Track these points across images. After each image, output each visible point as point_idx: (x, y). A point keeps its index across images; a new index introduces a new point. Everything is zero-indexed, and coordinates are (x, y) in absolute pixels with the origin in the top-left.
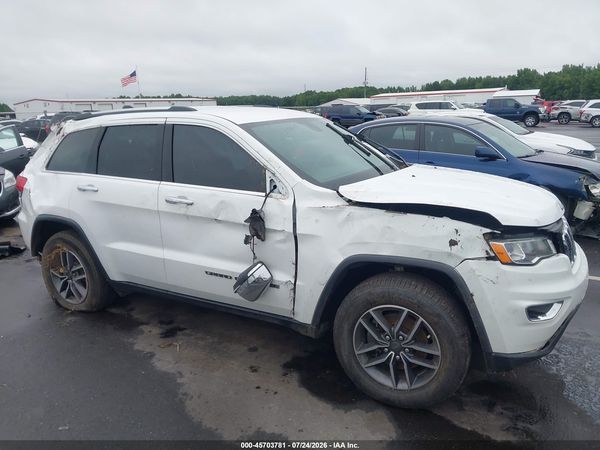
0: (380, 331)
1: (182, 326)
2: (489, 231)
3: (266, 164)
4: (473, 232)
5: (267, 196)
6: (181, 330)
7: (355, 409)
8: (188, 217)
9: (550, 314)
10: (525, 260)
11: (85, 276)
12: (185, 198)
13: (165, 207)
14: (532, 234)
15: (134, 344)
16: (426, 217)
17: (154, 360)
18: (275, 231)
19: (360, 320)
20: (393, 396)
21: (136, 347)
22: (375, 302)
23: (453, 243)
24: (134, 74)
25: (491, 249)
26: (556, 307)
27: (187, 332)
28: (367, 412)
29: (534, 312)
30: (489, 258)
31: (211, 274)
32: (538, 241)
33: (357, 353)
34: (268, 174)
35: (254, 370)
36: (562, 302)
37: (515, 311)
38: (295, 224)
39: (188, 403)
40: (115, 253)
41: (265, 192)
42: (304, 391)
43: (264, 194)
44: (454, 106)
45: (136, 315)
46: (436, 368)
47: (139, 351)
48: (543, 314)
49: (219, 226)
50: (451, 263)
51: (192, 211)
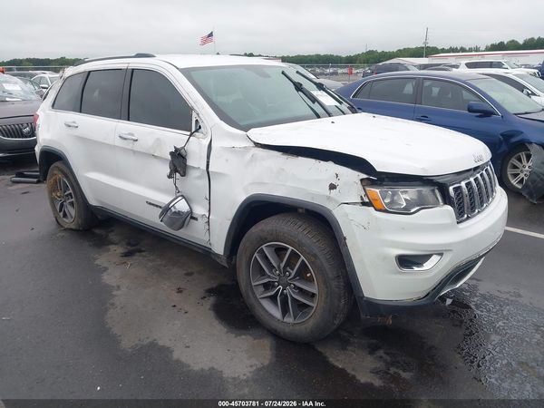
0: (271, 267)
1: (143, 249)
2: (365, 176)
3: (193, 105)
4: (352, 177)
5: (190, 136)
6: (140, 251)
7: (245, 334)
8: (134, 152)
9: (428, 265)
10: (405, 209)
11: (73, 200)
12: (132, 135)
13: (119, 143)
14: (418, 183)
15: (95, 259)
16: (313, 160)
17: (105, 274)
18: (194, 168)
19: (256, 254)
20: (280, 327)
21: (97, 262)
22: (266, 239)
23: (332, 187)
24: (211, 35)
25: (366, 195)
26: (435, 259)
27: (144, 254)
28: (255, 339)
29: (406, 262)
30: (364, 204)
31: (150, 204)
32: (426, 190)
33: (253, 284)
34: (194, 115)
35: (180, 291)
36: (441, 254)
37: (385, 258)
38: (208, 162)
39: (111, 311)
40: (91, 181)
41: (190, 130)
42: (212, 314)
43: (189, 133)
44: (506, 66)
45: (112, 237)
46: (314, 305)
47: (97, 265)
48: (419, 264)
49: (155, 161)
50: (329, 206)
51: (137, 147)
